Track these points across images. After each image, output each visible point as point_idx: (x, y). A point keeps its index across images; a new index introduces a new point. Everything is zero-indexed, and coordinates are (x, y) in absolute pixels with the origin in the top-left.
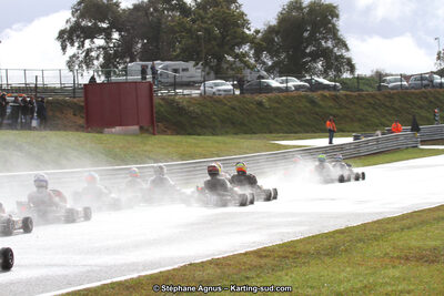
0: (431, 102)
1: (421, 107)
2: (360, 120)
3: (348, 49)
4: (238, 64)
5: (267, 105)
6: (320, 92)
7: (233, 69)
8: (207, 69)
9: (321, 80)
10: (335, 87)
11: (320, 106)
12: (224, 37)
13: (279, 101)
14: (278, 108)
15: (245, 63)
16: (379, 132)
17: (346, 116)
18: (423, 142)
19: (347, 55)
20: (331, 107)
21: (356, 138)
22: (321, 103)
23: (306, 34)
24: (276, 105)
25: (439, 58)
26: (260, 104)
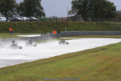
0: (65, 25)
1: (62, 26)
2: (44, 30)
3: (43, 10)
4: (12, 13)
5: (17, 25)
6: (33, 21)
7: (10, 14)
8: (3, 14)
9: (34, 18)
10: (37, 20)
11: (32, 25)
12: (8, 5)
13: (21, 24)
14: (20, 26)
15: (14, 13)
16: (48, 33)
17: (40, 29)
18: (61, 36)
19: (43, 11)
20: (35, 26)
21: (42, 35)
22: (33, 24)
23: (31, 5)
24: (20, 25)
25: (69, 13)
26: (15, 24)
